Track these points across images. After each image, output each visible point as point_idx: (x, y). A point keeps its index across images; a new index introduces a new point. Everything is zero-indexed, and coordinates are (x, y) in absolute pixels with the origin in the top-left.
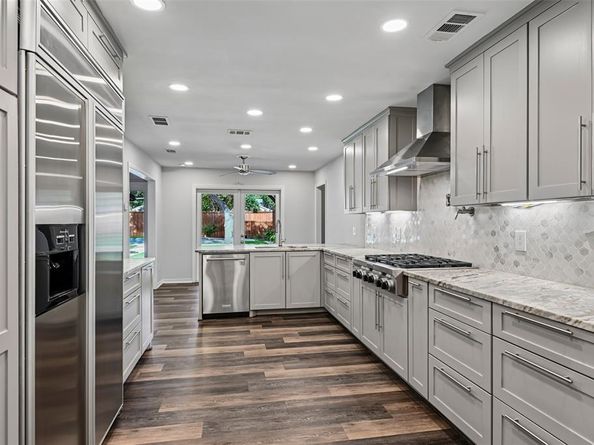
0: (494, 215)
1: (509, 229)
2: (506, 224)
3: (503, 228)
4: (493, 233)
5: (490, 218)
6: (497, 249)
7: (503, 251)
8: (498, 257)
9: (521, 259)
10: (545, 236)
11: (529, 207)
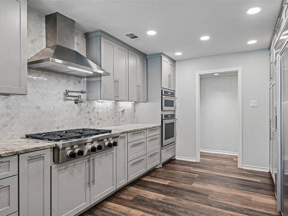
0: (89, 104)
1: (96, 110)
2: (94, 108)
3: (93, 110)
4: (89, 113)
5: (87, 106)
6: (90, 119)
7: (93, 119)
8: (91, 122)
9: (100, 122)
10: (107, 112)
11: (102, 102)
